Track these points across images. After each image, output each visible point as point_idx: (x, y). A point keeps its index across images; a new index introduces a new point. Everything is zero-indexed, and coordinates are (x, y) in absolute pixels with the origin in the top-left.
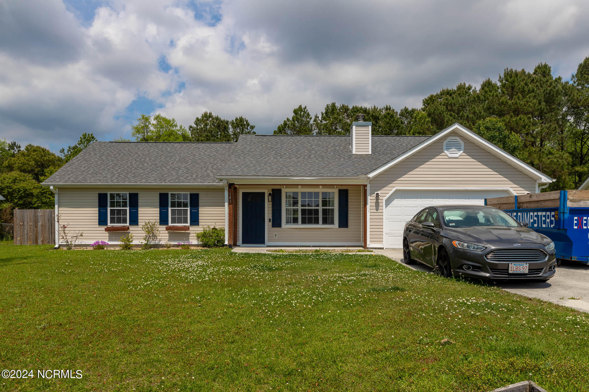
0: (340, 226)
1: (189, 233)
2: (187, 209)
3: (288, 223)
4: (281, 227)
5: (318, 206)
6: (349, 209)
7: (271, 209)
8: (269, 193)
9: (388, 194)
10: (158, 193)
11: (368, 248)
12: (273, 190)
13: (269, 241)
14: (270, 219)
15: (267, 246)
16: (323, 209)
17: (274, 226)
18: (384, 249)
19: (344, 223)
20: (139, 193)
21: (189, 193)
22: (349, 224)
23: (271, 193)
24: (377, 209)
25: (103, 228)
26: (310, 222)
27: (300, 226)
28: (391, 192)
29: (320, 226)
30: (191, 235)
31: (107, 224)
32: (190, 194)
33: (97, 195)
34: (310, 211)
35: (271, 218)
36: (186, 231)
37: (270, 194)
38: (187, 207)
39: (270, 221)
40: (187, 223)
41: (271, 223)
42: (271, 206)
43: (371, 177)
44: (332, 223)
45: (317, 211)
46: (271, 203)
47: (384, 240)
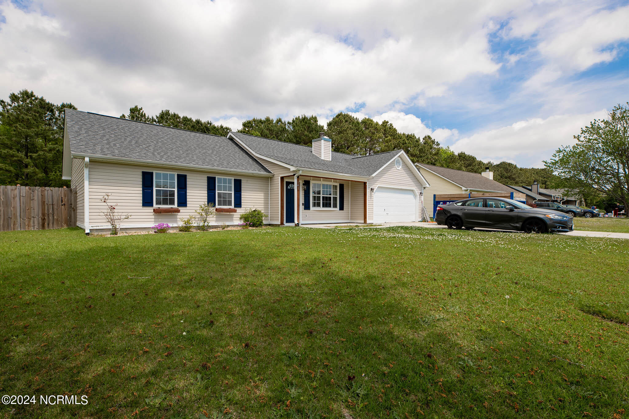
0: (340, 209)
1: (234, 215)
2: (232, 193)
4: (310, 210)
5: (330, 194)
7: (303, 196)
8: (303, 183)
10: (206, 176)
11: (367, 223)
13: (302, 220)
14: (303, 204)
15: (302, 224)
16: (333, 197)
17: (305, 209)
19: (342, 208)
20: (188, 175)
25: (150, 210)
26: (326, 206)
27: (321, 208)
28: (376, 188)
29: (332, 209)
31: (152, 206)
32: (234, 179)
33: (141, 174)
34: (327, 198)
36: (231, 213)
38: (232, 191)
40: (231, 205)
41: (303, 207)
42: (304, 194)
44: (337, 207)
45: (330, 198)
46: (304, 191)
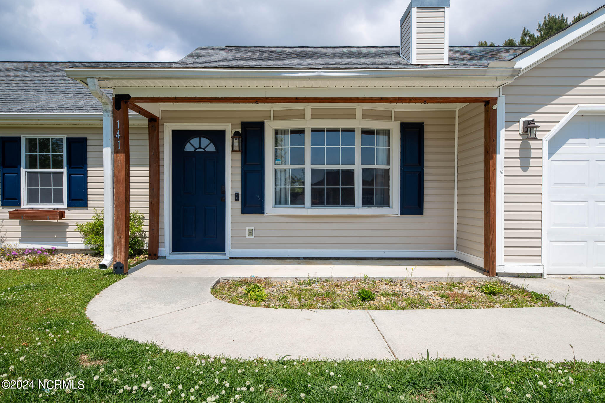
0: (405, 210)
1: (67, 225)
2: (62, 173)
3: (280, 203)
4: (263, 213)
5: (352, 162)
6: (426, 171)
7: (239, 170)
8: (233, 131)
9: (557, 124)
11: (497, 274)
12: (244, 125)
13: (234, 245)
14: (237, 195)
15: (231, 258)
16: (363, 169)
17: (245, 210)
18: (545, 276)
21: (64, 137)
22: (426, 206)
23: (240, 131)
24: (525, 166)
26: (333, 201)
27: (308, 210)
28: (565, 119)
29: (358, 210)
30: (70, 228)
32: (68, 139)
34: (332, 175)
35: (240, 193)
36: (59, 221)
37: (236, 134)
38: (62, 168)
39: (237, 199)
40: (61, 201)
41: (239, 204)
42: (239, 163)
43: (525, 69)
44: (385, 202)
45: (349, 175)
46: (239, 156)
47: (544, 252)
